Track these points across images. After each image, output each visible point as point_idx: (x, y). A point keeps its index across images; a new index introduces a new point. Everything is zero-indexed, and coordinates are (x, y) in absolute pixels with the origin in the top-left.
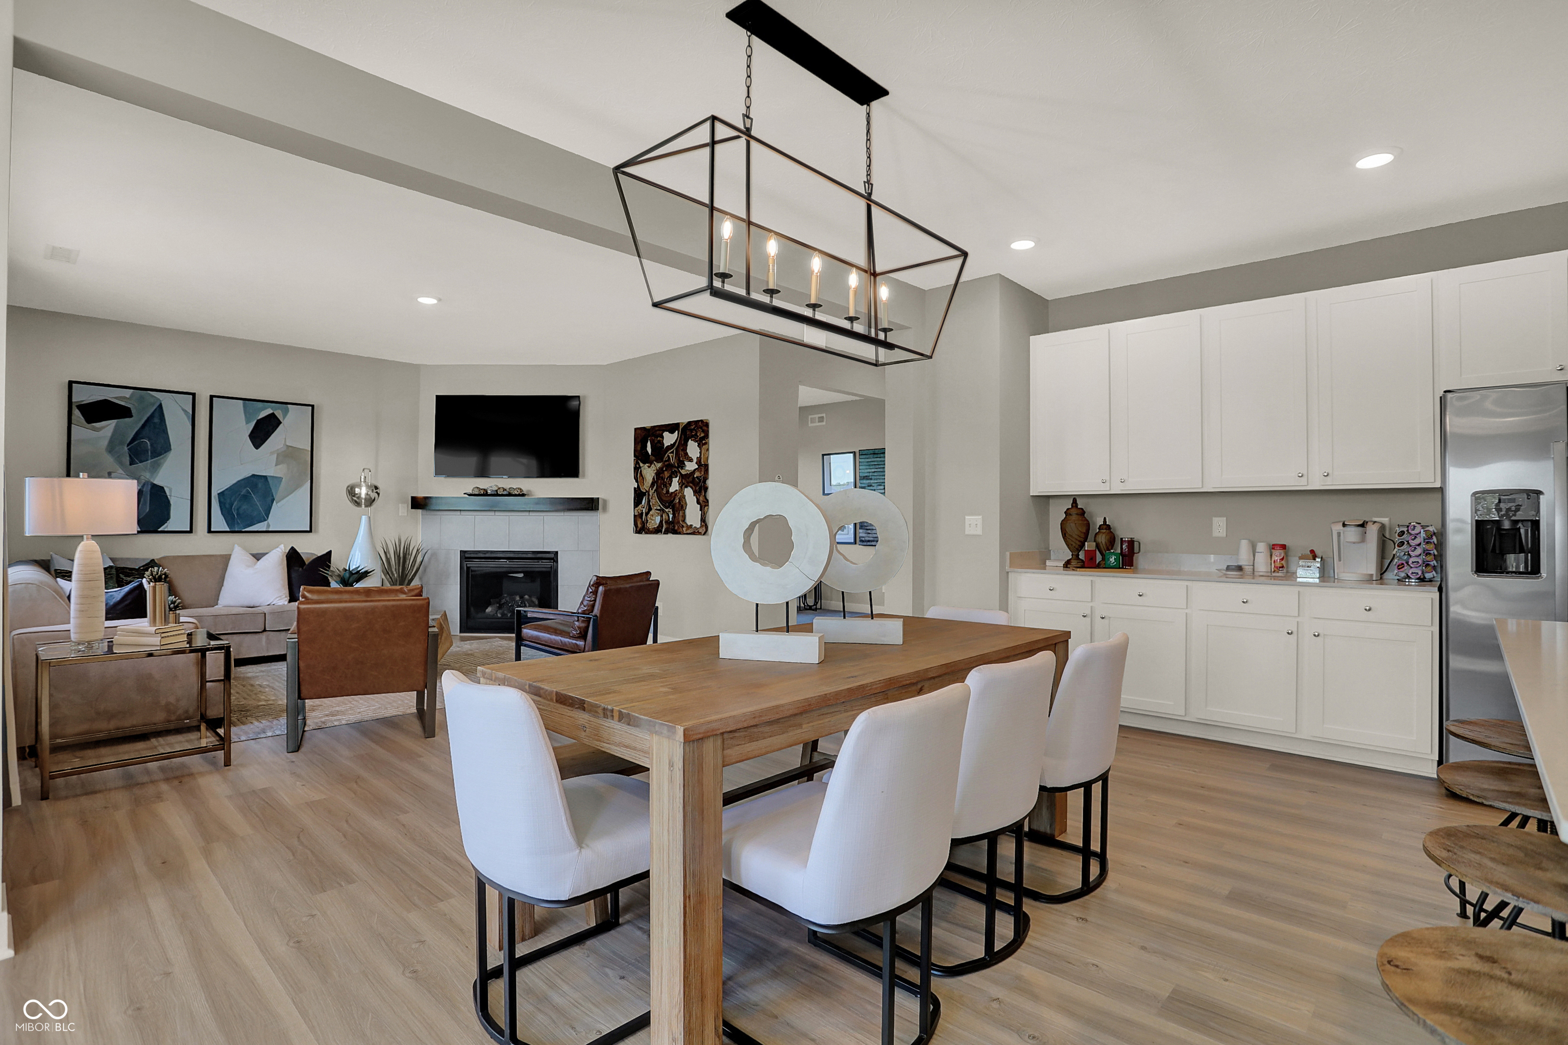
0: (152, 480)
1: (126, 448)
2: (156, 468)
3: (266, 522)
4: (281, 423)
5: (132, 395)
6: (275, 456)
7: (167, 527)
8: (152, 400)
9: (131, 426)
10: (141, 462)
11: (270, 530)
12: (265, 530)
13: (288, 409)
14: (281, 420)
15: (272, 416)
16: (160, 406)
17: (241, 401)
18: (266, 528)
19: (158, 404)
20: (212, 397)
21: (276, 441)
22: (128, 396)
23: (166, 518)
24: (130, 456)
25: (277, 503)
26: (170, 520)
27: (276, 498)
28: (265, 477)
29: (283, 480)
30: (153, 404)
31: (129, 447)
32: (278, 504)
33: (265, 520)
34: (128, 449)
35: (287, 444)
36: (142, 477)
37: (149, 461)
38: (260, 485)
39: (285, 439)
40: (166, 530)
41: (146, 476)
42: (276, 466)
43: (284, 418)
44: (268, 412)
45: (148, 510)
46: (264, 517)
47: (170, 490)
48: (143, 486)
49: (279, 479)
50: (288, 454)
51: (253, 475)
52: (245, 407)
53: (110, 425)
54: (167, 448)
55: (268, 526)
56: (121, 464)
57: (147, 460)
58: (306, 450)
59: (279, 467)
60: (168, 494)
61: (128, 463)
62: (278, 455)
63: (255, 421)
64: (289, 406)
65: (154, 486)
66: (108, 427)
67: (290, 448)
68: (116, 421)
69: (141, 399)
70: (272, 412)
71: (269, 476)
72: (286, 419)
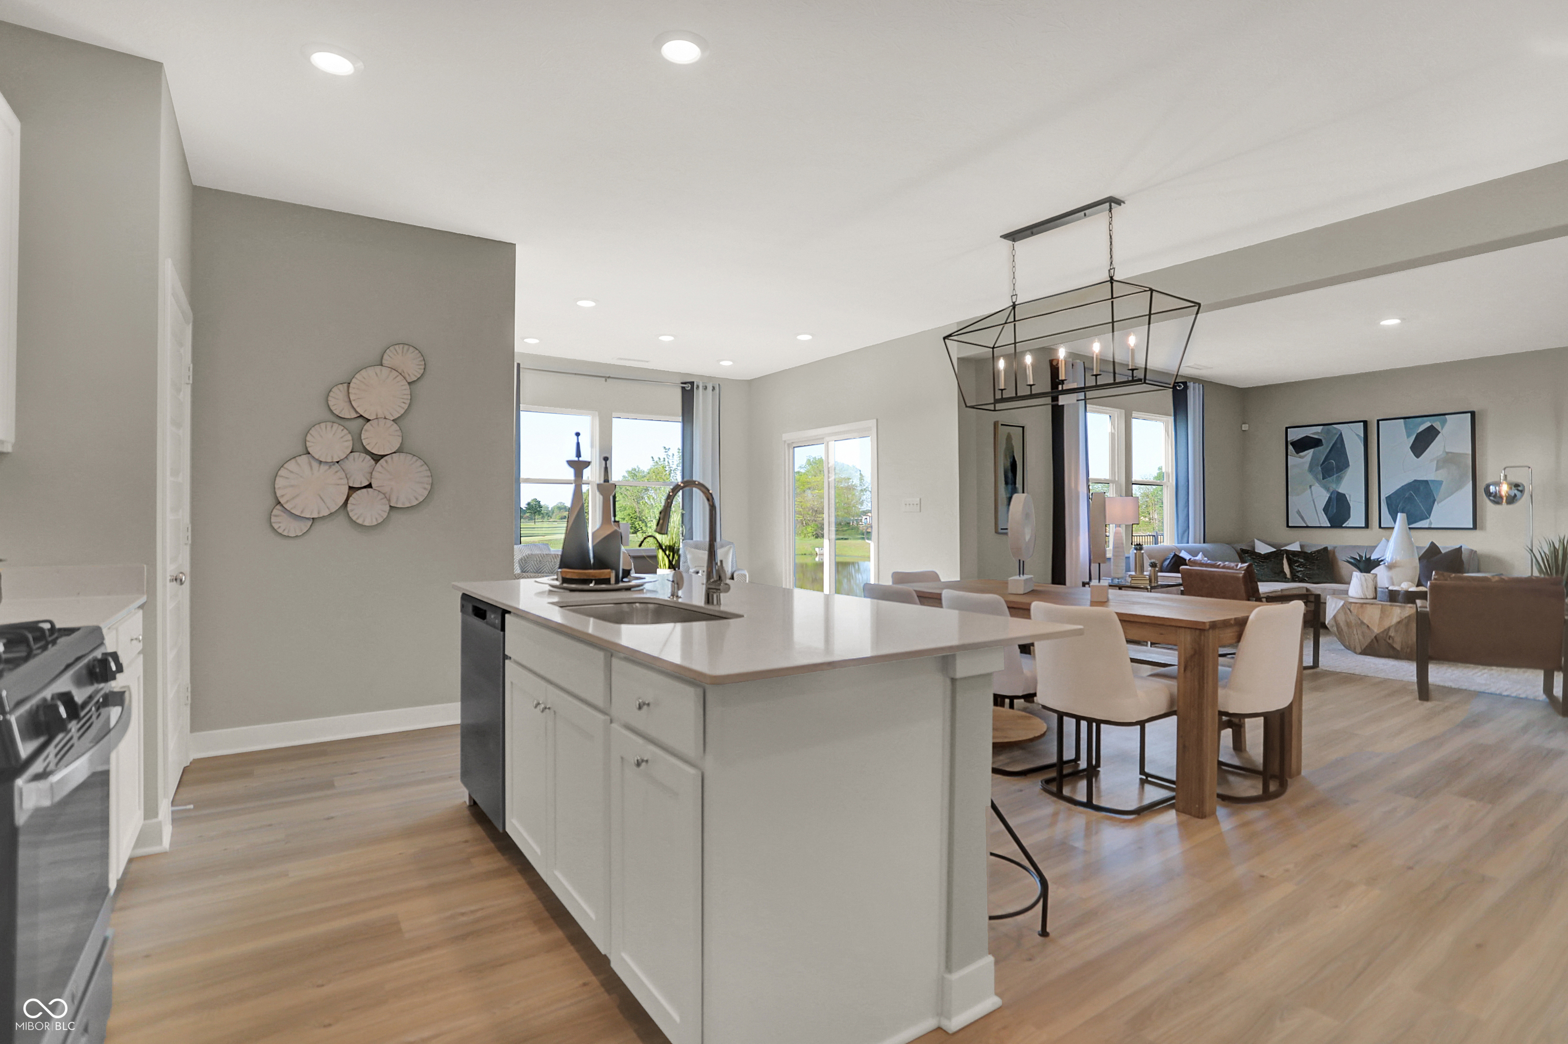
0: (1337, 490)
1: (1320, 468)
2: (1339, 479)
3: (1428, 520)
4: (1439, 432)
5: (1323, 429)
6: (1435, 462)
7: (1348, 524)
8: (1335, 431)
9: (1323, 451)
10: (1330, 477)
11: (1432, 526)
12: (1427, 526)
13: (1446, 419)
14: (1439, 429)
15: (1431, 428)
16: (1341, 434)
17: (1402, 420)
18: (1429, 525)
19: (1339, 433)
20: (1378, 421)
21: (1435, 449)
22: (1320, 431)
23: (1347, 516)
24: (1323, 474)
25: (1438, 503)
26: (1351, 518)
27: (1437, 499)
28: (1426, 482)
29: (1444, 483)
30: (1336, 434)
31: (1322, 466)
32: (1439, 505)
33: (1427, 518)
34: (1321, 469)
35: (1447, 451)
36: (1331, 488)
37: (1335, 476)
38: (1422, 488)
39: (1444, 446)
40: (1348, 526)
41: (1333, 487)
42: (1436, 471)
43: (1442, 429)
44: (1428, 424)
45: (1335, 511)
46: (1426, 515)
47: (1350, 496)
48: (1331, 494)
49: (1440, 483)
50: (1449, 459)
51: (1415, 481)
52: (1405, 423)
53: (1308, 454)
54: (1347, 465)
55: (1431, 523)
56: (1317, 479)
57: (1333, 475)
58: (1466, 454)
59: (1438, 472)
60: (1348, 499)
61: (1321, 478)
62: (1438, 462)
63: (1414, 436)
64: (1447, 416)
65: (1339, 493)
66: (1309, 454)
67: (1450, 454)
68: (1313, 450)
69: (1328, 432)
70: (1430, 424)
71: (1430, 480)
72: (1444, 429)
